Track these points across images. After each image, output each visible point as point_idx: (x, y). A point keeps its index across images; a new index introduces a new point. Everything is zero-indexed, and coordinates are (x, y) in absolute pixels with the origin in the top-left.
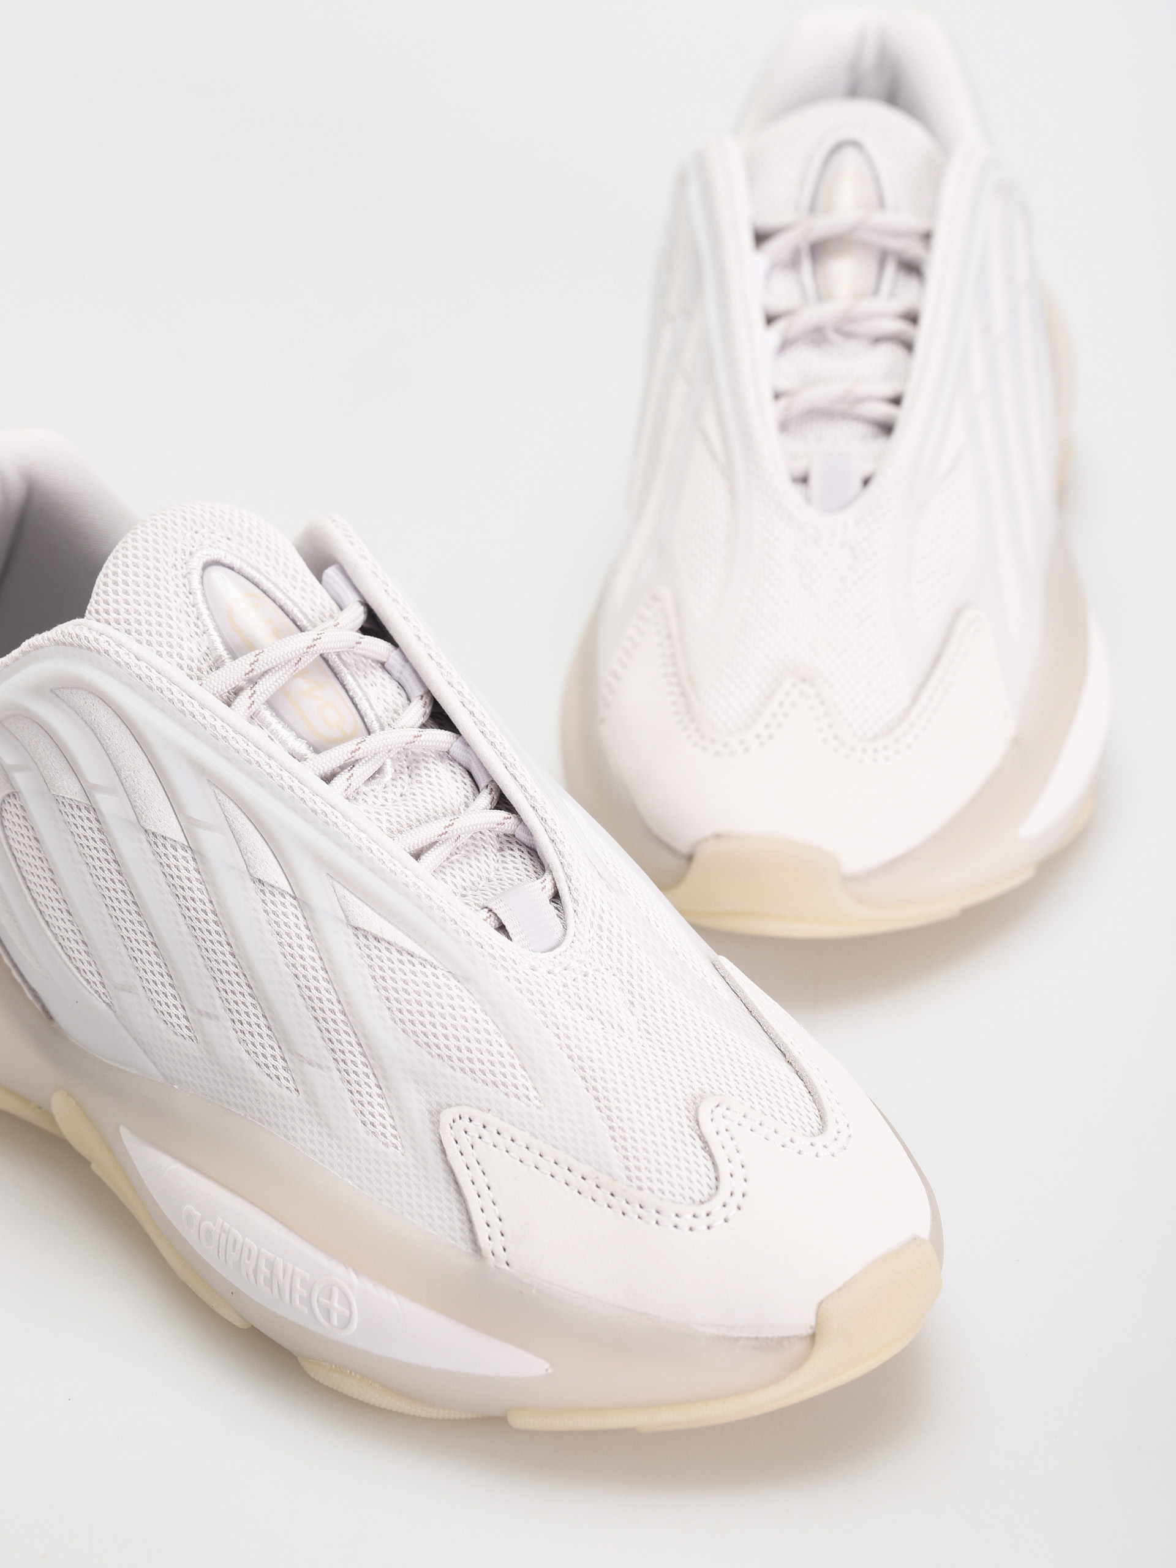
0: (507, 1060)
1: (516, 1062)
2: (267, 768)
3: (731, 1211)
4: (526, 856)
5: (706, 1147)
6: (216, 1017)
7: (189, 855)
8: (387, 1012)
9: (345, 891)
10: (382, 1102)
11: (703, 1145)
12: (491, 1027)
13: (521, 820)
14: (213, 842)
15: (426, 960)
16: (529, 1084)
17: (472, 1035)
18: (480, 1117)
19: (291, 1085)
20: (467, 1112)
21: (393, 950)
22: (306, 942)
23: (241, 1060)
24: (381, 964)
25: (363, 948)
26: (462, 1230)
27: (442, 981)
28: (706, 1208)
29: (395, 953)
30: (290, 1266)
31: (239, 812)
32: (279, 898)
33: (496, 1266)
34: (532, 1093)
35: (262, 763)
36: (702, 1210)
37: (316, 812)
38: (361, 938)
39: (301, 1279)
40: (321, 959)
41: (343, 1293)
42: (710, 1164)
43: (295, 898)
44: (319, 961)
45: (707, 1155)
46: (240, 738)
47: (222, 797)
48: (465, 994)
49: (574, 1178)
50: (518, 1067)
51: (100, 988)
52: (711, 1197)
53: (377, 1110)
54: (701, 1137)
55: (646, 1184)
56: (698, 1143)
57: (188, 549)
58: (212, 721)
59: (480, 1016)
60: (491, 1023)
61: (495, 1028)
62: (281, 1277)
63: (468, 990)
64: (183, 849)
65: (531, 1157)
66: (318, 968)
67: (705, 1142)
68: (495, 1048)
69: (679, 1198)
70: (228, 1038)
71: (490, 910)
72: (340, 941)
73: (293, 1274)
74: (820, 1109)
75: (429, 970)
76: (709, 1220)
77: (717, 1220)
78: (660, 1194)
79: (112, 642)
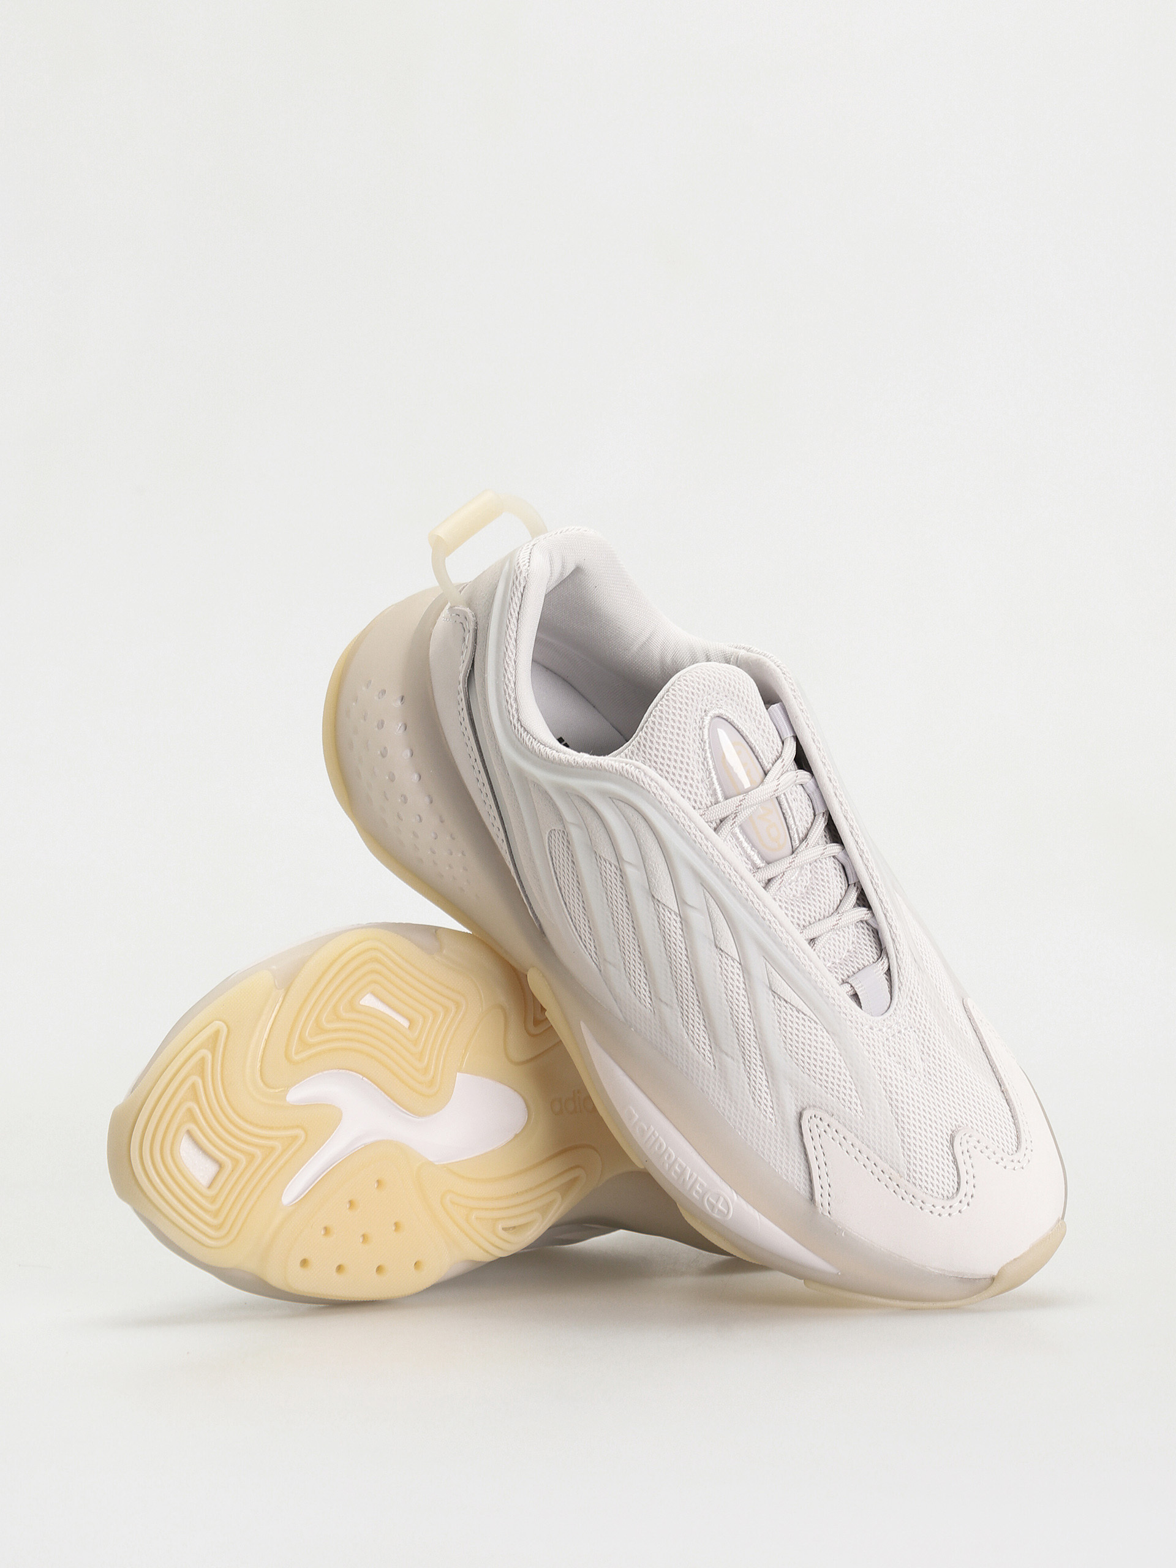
0: (848, 1085)
1: (853, 1087)
2: (740, 886)
3: (965, 1207)
4: (871, 934)
5: (955, 1161)
6: (671, 1007)
7: (678, 919)
8: (783, 1043)
9: (773, 970)
10: (768, 1091)
11: (953, 1160)
12: (843, 1064)
13: (873, 915)
14: (698, 920)
15: (812, 1019)
16: (859, 1102)
17: (831, 1067)
18: (827, 1118)
19: (712, 1062)
20: (819, 1114)
21: (794, 1009)
22: (742, 992)
23: (681, 1035)
24: (785, 1017)
25: (777, 1004)
26: (805, 1184)
27: (820, 1033)
28: (950, 1203)
29: (795, 1012)
30: (695, 1175)
31: (717, 906)
32: (730, 962)
33: (822, 1213)
34: (859, 1108)
35: (738, 883)
36: (947, 1204)
37: (764, 919)
38: (777, 998)
39: (700, 1184)
40: (749, 1004)
41: (726, 1201)
42: (955, 1173)
43: (740, 964)
44: (747, 1005)
45: (954, 1167)
46: (727, 864)
47: (707, 895)
48: (831, 1042)
49: (877, 1170)
50: (848, 1076)
51: (593, 954)
52: (953, 1198)
53: (764, 1095)
54: (953, 1155)
55: (918, 1182)
56: (951, 1158)
57: (704, 708)
58: (712, 851)
59: (838, 1056)
60: (843, 1062)
61: (845, 1065)
62: (688, 1179)
63: (833, 1040)
64: (675, 914)
65: (854, 1152)
66: (746, 1008)
67: (954, 1158)
68: (842, 1077)
69: (935, 1194)
70: (676, 1021)
71: (851, 986)
72: (764, 998)
73: (696, 1179)
74: (1018, 1131)
75: (813, 1025)
76: (950, 1211)
77: (955, 1213)
78: (926, 1190)
79: (658, 788)
